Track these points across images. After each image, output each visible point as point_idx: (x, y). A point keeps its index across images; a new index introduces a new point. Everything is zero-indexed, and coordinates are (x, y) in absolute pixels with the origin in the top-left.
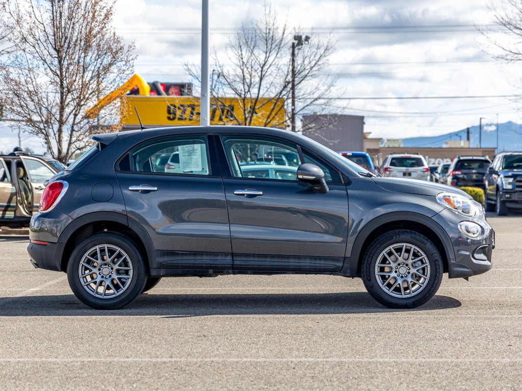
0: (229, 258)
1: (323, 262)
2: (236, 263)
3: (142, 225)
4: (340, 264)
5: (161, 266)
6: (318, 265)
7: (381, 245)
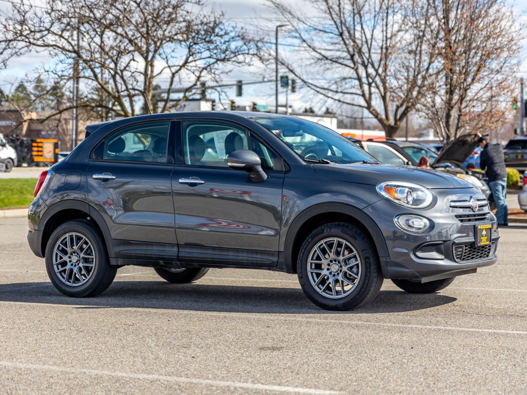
0: (175, 249)
1: (259, 256)
2: (181, 254)
3: (101, 213)
4: (275, 259)
5: (119, 256)
6: (254, 259)
7: (312, 240)
